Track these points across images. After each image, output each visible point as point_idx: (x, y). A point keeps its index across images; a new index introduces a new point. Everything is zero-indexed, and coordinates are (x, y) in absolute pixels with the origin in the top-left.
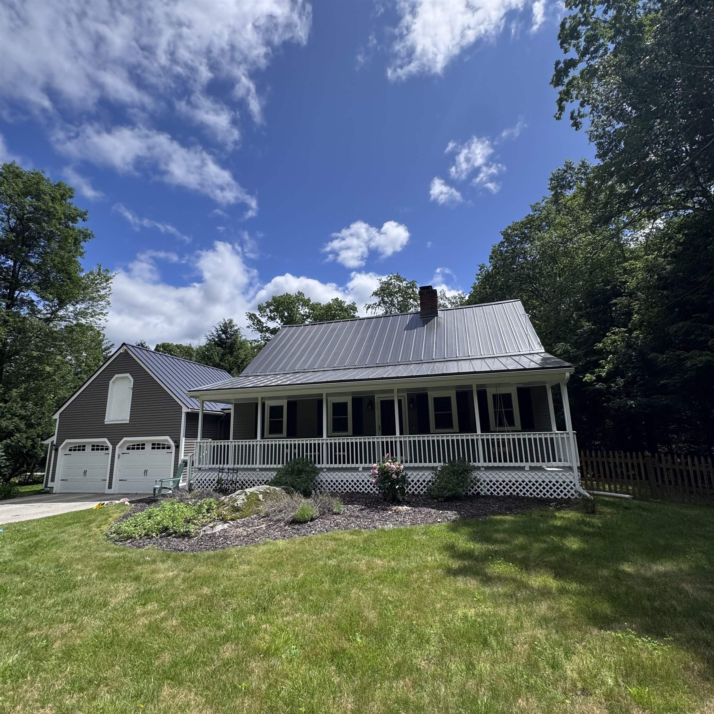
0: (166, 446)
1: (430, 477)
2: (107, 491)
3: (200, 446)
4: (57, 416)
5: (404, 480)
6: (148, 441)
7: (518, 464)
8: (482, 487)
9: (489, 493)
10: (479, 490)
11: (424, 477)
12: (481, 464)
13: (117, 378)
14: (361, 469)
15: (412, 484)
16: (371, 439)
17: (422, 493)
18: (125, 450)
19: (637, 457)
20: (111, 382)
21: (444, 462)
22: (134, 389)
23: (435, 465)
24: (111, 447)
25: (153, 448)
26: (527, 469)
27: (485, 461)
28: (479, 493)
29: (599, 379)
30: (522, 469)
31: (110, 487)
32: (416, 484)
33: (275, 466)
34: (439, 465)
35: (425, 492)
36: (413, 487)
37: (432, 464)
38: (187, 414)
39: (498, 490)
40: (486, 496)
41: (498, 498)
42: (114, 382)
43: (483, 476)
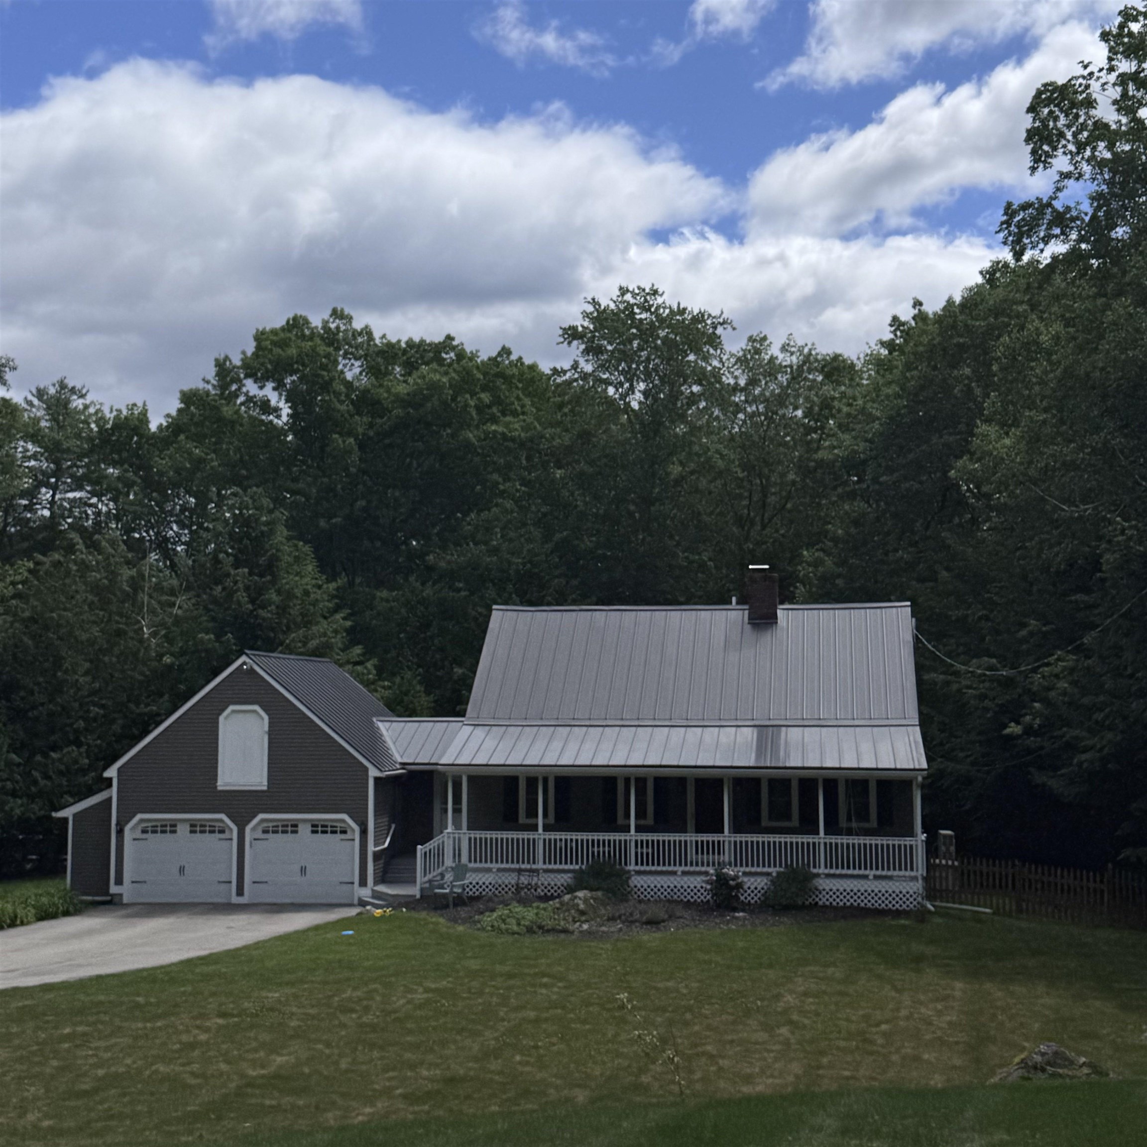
0: (338, 829)
1: (763, 884)
2: (235, 900)
3: (454, 838)
4: (111, 772)
5: (739, 886)
6: (305, 821)
7: (862, 872)
8: (821, 896)
9: (828, 903)
10: (817, 899)
11: (756, 884)
12: (822, 870)
13: (233, 712)
14: (679, 873)
15: (749, 891)
16: (682, 837)
17: (752, 902)
18: (259, 834)
19: (994, 865)
20: (221, 719)
21: (781, 866)
22: (270, 733)
23: (770, 870)
24: (235, 829)
25: (313, 832)
26: (871, 877)
27: (826, 867)
28: (817, 903)
29: (1029, 731)
30: (865, 877)
31: (240, 892)
32: (753, 892)
33: (572, 867)
34: (773, 871)
35: (756, 902)
36: (749, 895)
37: (766, 870)
38: (377, 779)
39: (838, 900)
40: (824, 906)
41: (836, 909)
42: (226, 718)
43: (825, 884)
